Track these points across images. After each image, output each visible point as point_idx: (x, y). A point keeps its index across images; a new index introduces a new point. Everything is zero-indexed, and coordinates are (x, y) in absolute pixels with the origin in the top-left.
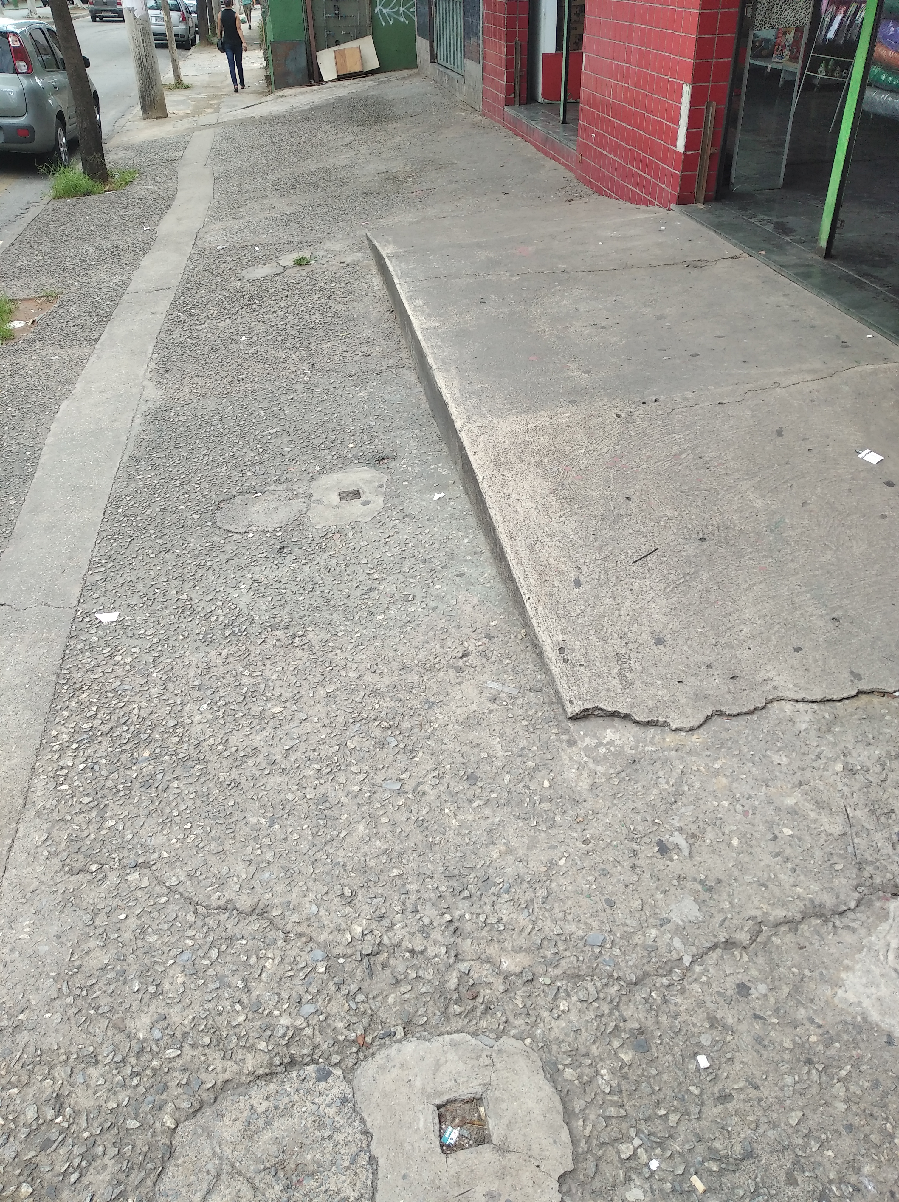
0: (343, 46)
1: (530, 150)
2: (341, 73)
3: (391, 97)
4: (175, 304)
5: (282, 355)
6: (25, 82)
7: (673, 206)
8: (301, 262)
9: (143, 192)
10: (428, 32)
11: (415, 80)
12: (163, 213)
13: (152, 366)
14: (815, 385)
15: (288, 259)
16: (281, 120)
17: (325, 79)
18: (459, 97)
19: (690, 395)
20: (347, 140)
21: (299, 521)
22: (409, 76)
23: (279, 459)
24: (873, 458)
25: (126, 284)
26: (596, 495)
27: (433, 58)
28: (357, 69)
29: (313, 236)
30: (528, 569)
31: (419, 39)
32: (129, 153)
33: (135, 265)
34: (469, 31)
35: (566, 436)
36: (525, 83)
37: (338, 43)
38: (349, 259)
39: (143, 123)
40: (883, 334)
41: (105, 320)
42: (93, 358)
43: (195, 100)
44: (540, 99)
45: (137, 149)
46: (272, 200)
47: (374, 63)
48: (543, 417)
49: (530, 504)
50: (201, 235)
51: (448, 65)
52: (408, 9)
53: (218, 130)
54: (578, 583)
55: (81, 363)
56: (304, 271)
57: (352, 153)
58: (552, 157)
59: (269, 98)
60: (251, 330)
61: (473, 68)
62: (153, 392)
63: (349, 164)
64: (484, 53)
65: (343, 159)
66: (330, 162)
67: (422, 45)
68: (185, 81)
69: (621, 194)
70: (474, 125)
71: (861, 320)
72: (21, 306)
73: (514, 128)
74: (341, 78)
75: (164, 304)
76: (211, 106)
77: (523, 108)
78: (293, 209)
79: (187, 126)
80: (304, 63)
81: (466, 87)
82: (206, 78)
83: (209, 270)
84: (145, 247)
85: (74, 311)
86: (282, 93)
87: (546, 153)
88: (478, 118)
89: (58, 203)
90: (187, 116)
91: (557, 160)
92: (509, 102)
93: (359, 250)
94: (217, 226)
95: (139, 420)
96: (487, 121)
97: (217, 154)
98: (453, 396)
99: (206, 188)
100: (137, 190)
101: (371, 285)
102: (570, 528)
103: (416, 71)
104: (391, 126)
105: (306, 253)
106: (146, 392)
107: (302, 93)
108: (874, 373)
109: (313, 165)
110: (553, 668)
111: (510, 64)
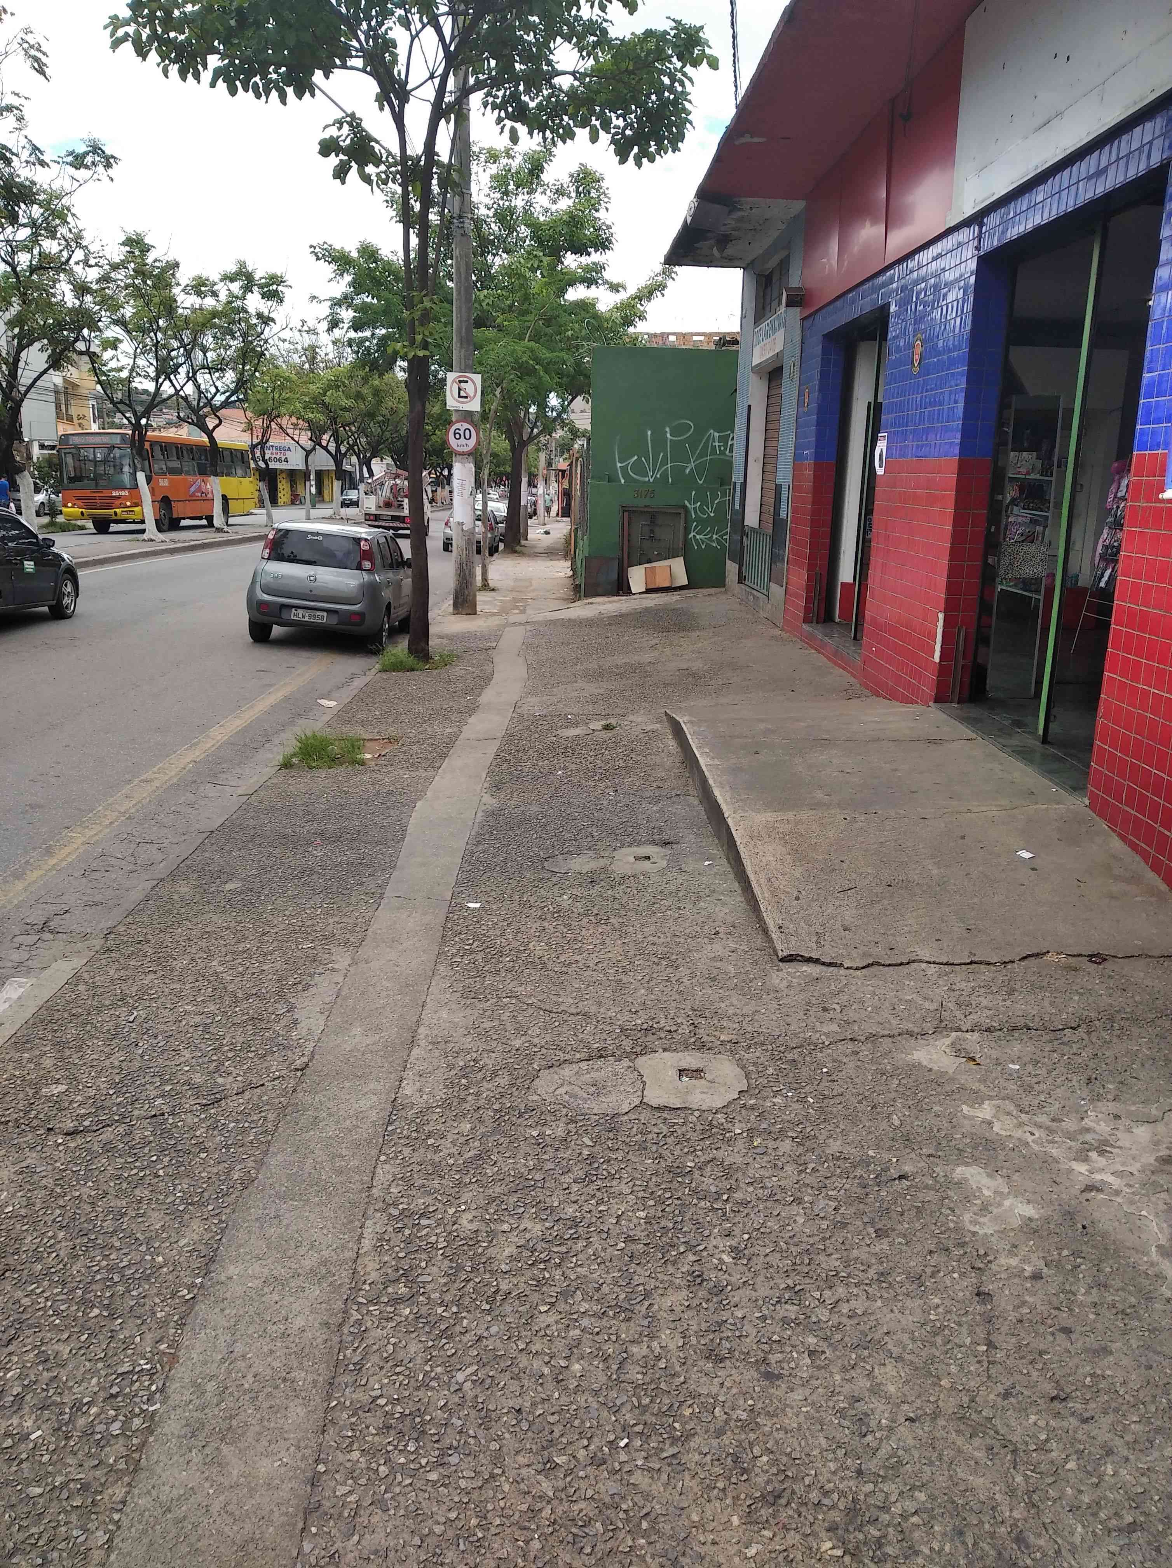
0: (654, 564)
1: (821, 660)
2: (650, 587)
3: (697, 610)
4: (500, 749)
5: (592, 784)
6: (366, 577)
7: (931, 704)
8: (607, 727)
9: (463, 672)
10: (739, 558)
11: (722, 597)
12: (483, 688)
13: (486, 785)
14: (998, 813)
15: (597, 725)
16: (589, 623)
17: (634, 591)
18: (762, 614)
19: (902, 812)
20: (653, 642)
21: (604, 869)
22: (716, 594)
23: (589, 839)
24: (1026, 855)
25: (457, 735)
26: (820, 857)
27: (741, 579)
28: (667, 584)
29: (618, 711)
30: (765, 889)
31: (729, 563)
32: (445, 641)
33: (463, 723)
34: (775, 558)
35: (805, 826)
36: (823, 606)
37: (649, 561)
38: (649, 728)
39: (453, 618)
40: (1063, 788)
41: (444, 756)
42: (437, 778)
43: (501, 601)
44: (837, 620)
45: (451, 638)
46: (581, 684)
47: (684, 581)
48: (790, 815)
49: (771, 858)
50: (519, 704)
51: (755, 586)
52: (722, 536)
53: (529, 628)
54: (797, 898)
55: (429, 781)
56: (609, 734)
57: (656, 653)
58: (840, 666)
59: (577, 604)
60: (565, 768)
61: (777, 591)
62: (489, 800)
63: (653, 661)
64: (787, 578)
65: (647, 657)
66: (635, 659)
67: (732, 568)
68: (492, 584)
69: (893, 696)
70: (773, 637)
71: (1051, 780)
72: (368, 744)
73: (809, 641)
74: (649, 591)
75: (492, 748)
76: (517, 608)
77: (819, 626)
78: (602, 691)
79: (497, 622)
80: (614, 576)
81: (769, 606)
82: (511, 583)
83: (528, 728)
84: (472, 709)
85: (415, 748)
86: (590, 600)
87: (836, 663)
88: (777, 632)
89: (384, 675)
90: (494, 614)
91: (844, 669)
92: (806, 620)
93: (657, 722)
94: (532, 700)
95: (480, 814)
96: (785, 635)
97: (527, 645)
98: (725, 800)
99: (521, 671)
100: (457, 670)
101: (667, 745)
102: (797, 873)
103: (723, 589)
104: (694, 634)
105: (613, 721)
106: (484, 800)
107: (610, 602)
108: (1047, 809)
109: (620, 660)
110: (773, 935)
111: (809, 589)
